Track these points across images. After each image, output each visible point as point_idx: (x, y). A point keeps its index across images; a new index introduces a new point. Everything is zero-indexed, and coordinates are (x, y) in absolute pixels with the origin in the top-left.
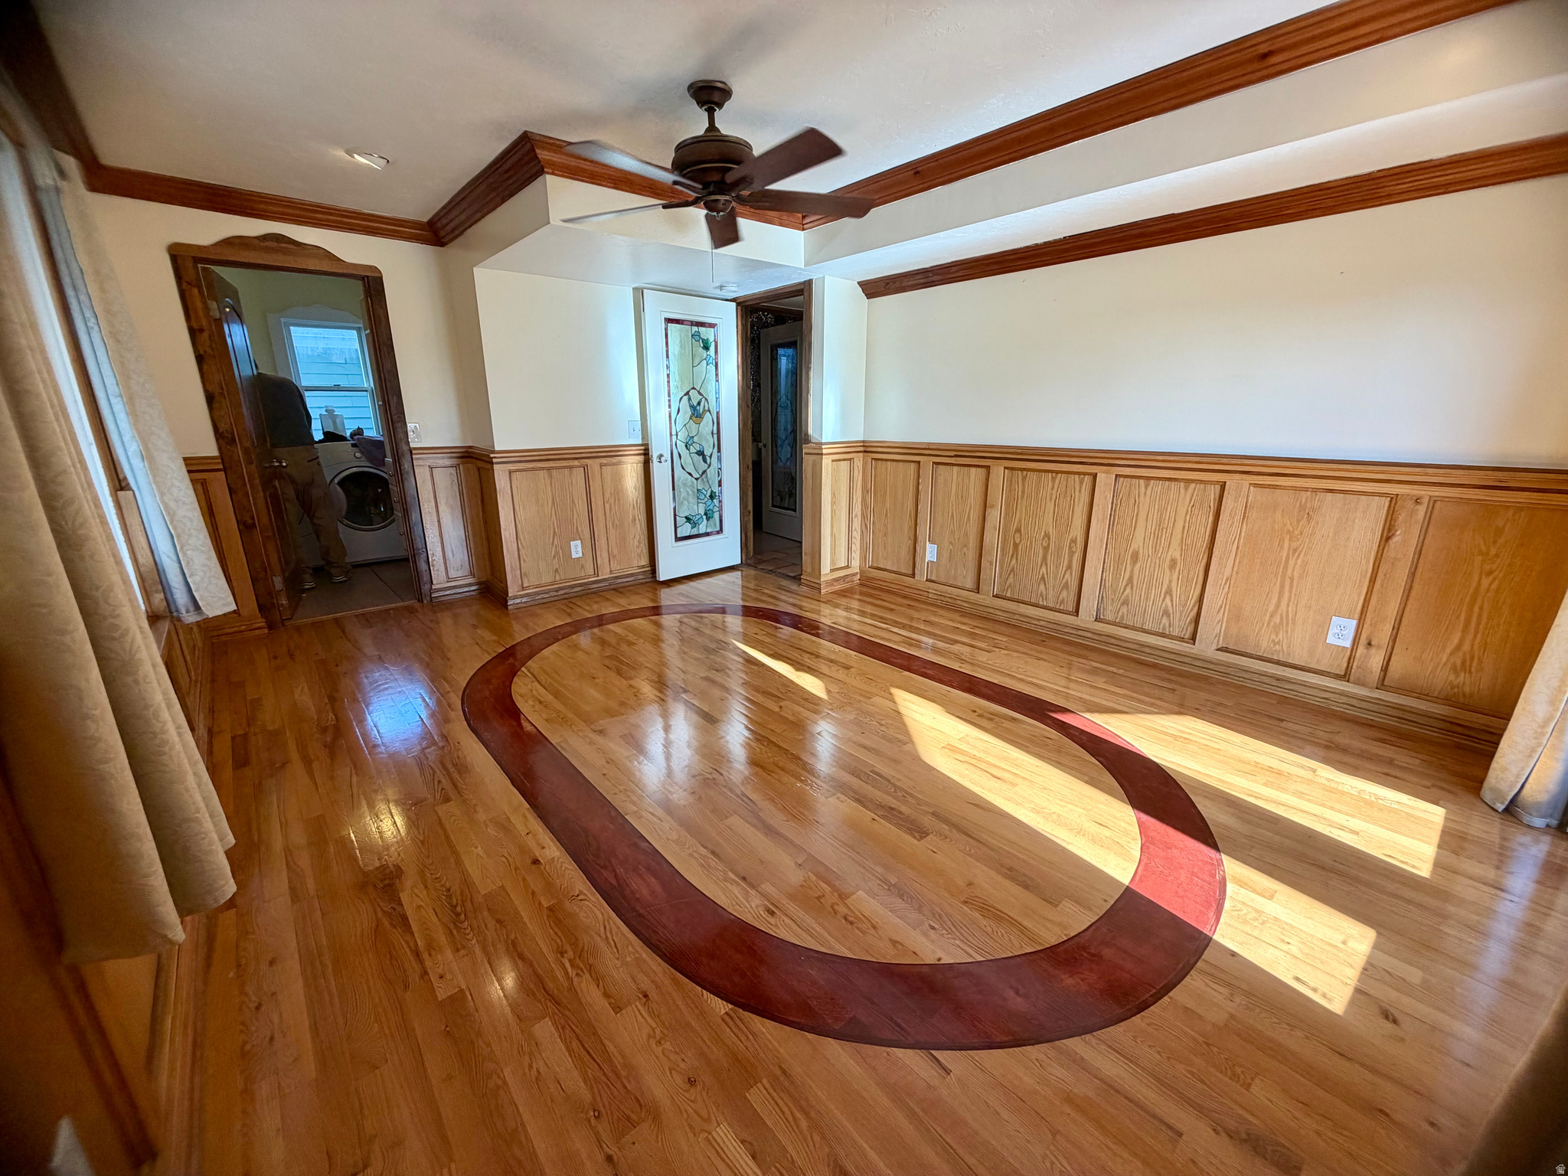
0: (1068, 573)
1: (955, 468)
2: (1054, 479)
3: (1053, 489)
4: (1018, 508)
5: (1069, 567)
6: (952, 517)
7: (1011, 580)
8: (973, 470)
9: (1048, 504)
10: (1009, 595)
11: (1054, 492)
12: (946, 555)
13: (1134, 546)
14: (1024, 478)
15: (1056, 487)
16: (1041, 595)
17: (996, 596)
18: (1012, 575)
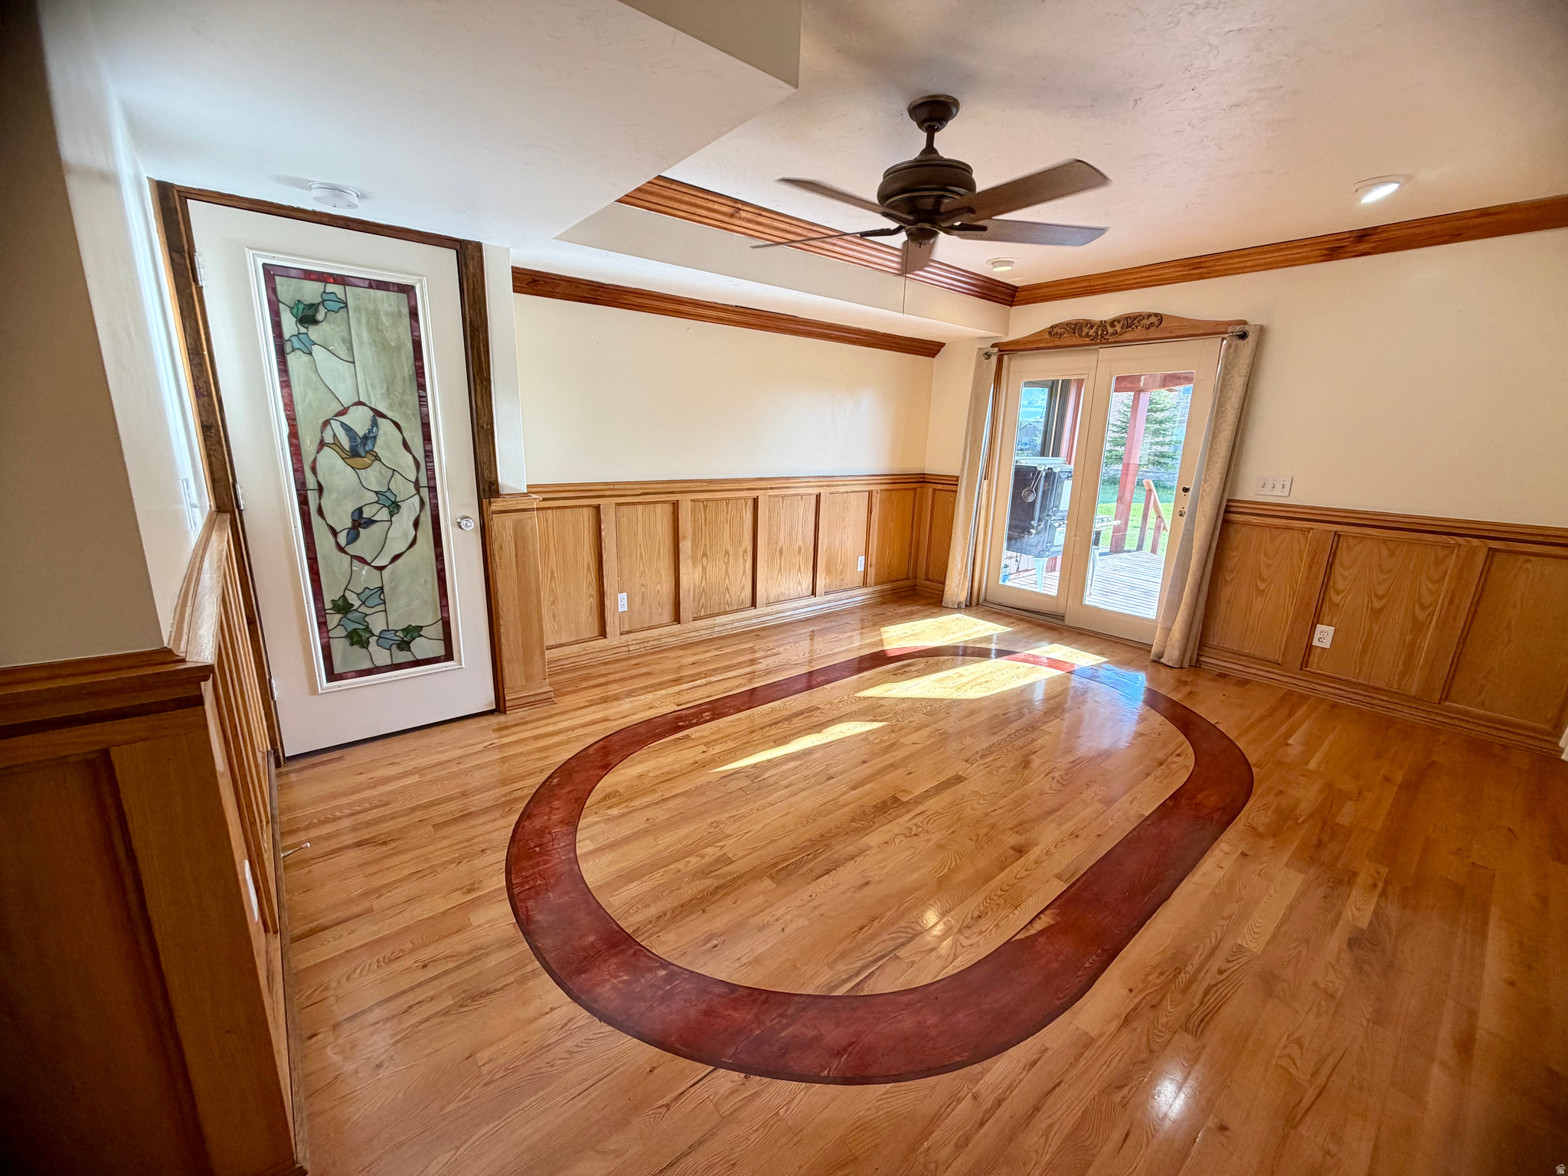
0: (744, 577)
1: (640, 507)
2: (727, 504)
3: (727, 513)
4: (703, 536)
5: (744, 573)
6: (641, 557)
7: (703, 600)
8: (659, 506)
9: (725, 524)
10: (702, 614)
11: (729, 515)
12: (638, 599)
13: (780, 545)
14: (705, 507)
15: (730, 510)
16: (728, 603)
17: (695, 619)
18: (703, 595)
